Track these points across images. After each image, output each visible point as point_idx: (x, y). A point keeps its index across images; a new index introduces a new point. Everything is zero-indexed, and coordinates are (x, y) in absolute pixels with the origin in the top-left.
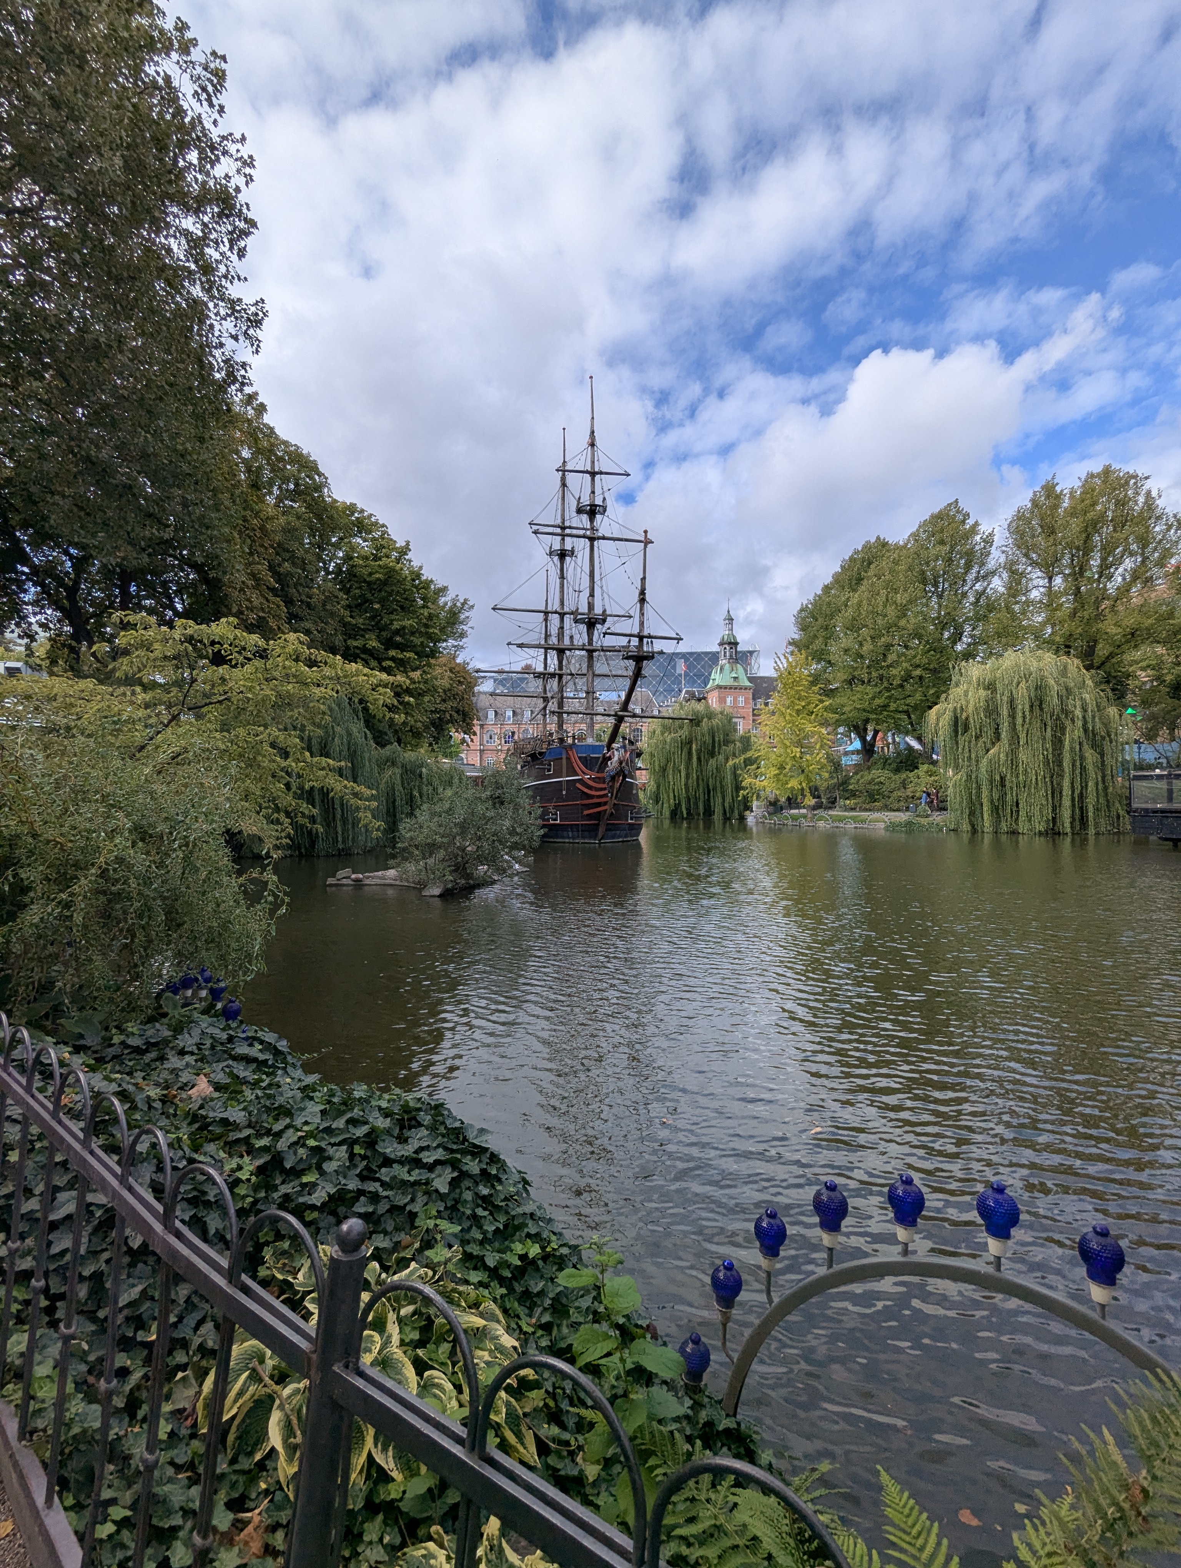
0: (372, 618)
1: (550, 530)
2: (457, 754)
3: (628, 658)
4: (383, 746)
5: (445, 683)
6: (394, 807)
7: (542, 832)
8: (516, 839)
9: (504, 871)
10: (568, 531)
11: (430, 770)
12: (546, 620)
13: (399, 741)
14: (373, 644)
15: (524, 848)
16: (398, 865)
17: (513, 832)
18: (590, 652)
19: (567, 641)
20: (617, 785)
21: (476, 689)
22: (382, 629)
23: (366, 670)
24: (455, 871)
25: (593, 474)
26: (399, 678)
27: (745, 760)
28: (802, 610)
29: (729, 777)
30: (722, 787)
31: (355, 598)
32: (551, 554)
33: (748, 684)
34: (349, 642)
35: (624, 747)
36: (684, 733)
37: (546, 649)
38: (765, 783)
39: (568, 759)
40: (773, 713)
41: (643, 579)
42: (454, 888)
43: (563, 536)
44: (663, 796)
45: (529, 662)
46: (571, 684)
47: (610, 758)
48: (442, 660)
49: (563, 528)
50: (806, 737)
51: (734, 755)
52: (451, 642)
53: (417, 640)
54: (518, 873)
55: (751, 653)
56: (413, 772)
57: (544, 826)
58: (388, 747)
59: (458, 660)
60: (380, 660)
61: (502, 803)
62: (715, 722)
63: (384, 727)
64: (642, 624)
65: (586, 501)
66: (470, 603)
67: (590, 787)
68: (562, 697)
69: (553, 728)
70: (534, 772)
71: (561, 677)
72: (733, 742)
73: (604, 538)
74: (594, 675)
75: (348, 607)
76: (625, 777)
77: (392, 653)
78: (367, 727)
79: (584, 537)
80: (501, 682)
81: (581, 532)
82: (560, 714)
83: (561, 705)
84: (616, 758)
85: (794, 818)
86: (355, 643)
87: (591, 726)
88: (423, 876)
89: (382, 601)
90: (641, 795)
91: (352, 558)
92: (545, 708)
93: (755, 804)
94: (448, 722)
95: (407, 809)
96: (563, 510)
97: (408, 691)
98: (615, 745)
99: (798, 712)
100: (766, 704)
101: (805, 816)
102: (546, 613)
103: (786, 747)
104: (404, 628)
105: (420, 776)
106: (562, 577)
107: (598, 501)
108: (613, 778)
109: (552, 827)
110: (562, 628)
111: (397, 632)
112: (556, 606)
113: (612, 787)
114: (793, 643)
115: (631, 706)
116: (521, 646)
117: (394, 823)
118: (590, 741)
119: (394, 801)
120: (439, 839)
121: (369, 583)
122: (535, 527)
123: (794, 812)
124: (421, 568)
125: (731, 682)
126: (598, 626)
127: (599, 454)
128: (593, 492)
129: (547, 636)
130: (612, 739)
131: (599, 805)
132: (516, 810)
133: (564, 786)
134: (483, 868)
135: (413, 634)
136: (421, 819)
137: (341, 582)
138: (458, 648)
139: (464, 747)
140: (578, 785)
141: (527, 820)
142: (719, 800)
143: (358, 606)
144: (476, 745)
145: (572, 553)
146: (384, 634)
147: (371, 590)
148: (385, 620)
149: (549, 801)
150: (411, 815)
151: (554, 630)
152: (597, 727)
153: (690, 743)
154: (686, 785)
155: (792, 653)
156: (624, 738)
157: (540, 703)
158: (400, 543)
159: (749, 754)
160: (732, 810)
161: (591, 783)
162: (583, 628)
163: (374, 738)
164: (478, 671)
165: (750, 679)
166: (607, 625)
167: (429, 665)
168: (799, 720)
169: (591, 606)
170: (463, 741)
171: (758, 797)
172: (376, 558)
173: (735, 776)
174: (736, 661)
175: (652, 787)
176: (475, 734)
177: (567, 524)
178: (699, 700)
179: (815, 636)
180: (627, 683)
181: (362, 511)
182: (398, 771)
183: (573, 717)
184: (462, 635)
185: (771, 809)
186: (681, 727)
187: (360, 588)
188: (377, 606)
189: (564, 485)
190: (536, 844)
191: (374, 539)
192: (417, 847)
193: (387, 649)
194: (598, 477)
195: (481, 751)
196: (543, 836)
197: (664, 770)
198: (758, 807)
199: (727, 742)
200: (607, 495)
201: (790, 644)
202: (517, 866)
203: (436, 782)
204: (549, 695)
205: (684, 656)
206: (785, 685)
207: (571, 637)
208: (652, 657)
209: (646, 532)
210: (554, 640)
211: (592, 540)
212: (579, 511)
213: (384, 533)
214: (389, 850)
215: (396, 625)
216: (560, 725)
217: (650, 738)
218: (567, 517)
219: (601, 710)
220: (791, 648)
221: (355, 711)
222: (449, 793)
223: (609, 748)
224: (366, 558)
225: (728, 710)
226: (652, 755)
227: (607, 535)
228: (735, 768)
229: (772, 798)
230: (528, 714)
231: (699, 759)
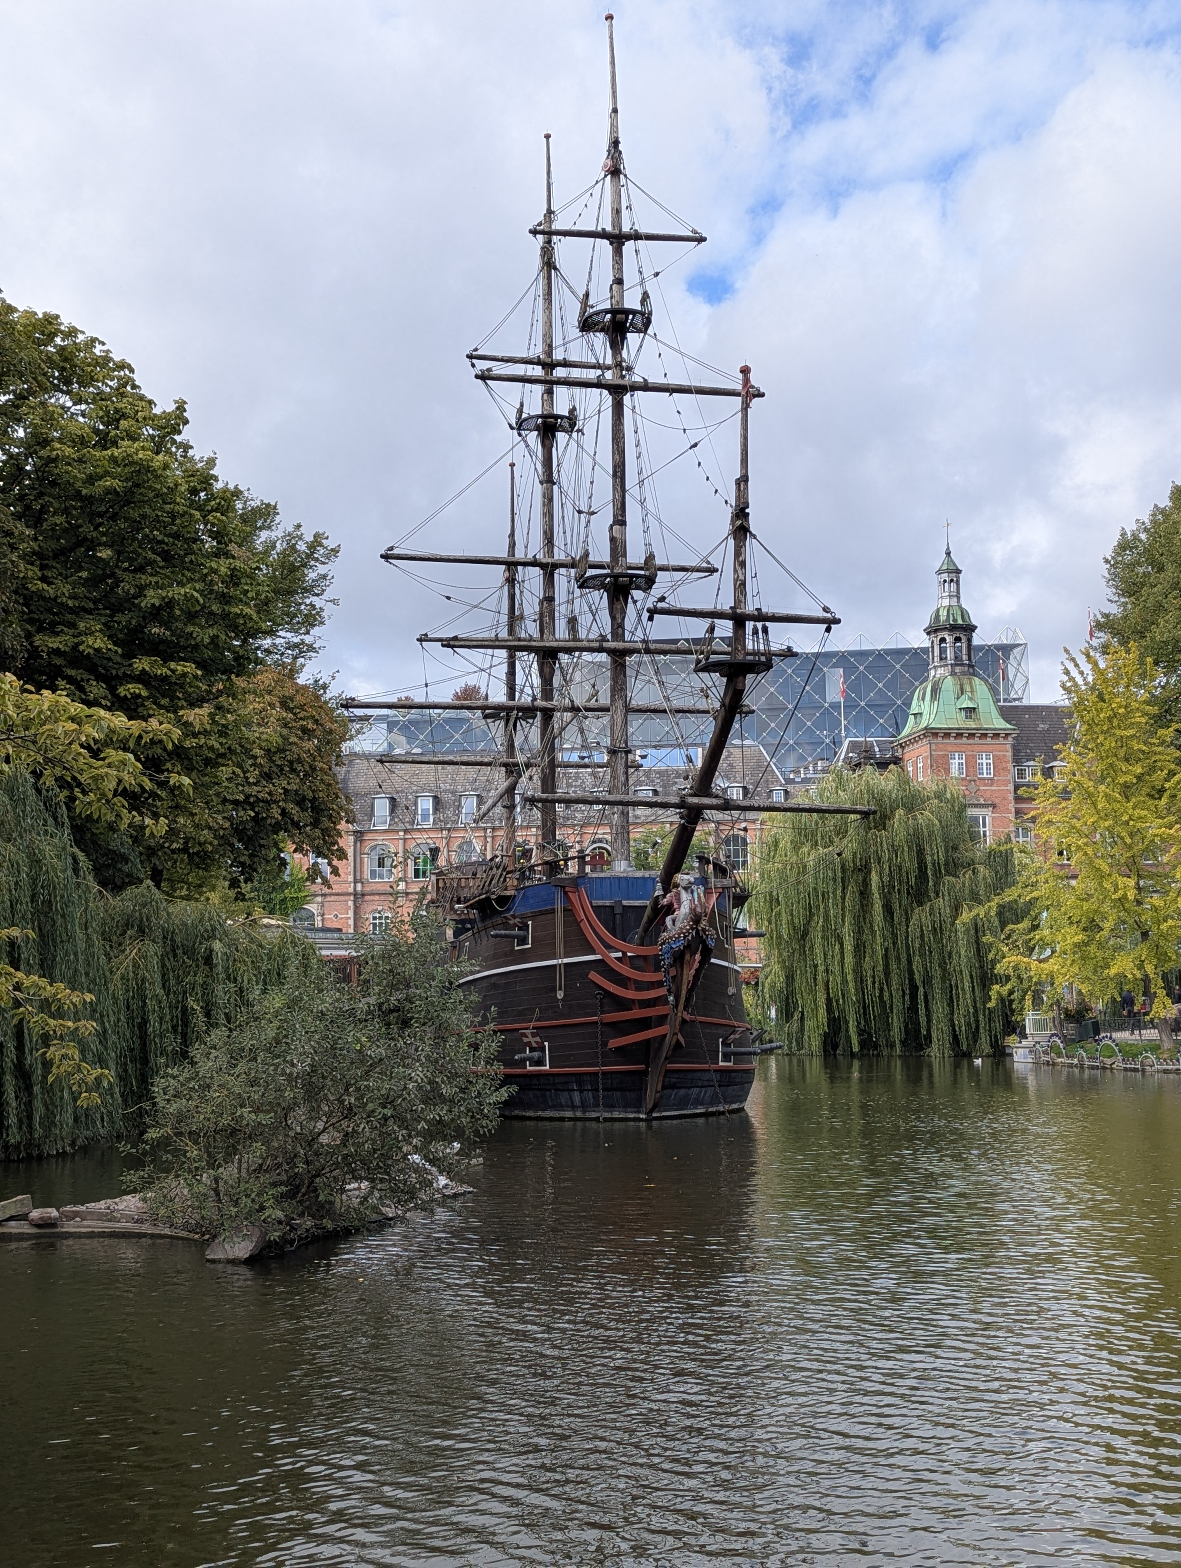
0: (93, 582)
1: (520, 370)
2: (298, 904)
3: (708, 668)
4: (117, 888)
5: (271, 733)
6: (143, 1037)
7: (504, 1094)
8: (441, 1112)
9: (412, 1194)
10: (560, 372)
11: (233, 944)
12: (511, 581)
13: (157, 877)
14: (98, 642)
15: (459, 1135)
16: (147, 1184)
17: (432, 1096)
18: (619, 656)
19: (561, 631)
20: (689, 974)
21: (346, 747)
22: (117, 608)
23: (76, 708)
24: (290, 1195)
25: (617, 239)
26: (154, 723)
27: (1002, 910)
28: (1124, 546)
29: (963, 952)
30: (945, 976)
31: (53, 534)
32: (520, 425)
33: (1000, 723)
34: (38, 640)
35: (703, 881)
36: (849, 846)
37: (512, 650)
38: (1053, 966)
39: (569, 912)
40: (1065, 794)
41: (743, 481)
42: (285, 1240)
43: (549, 385)
44: (803, 1000)
45: (472, 681)
46: (573, 729)
47: (670, 909)
48: (265, 679)
49: (549, 366)
50: (1150, 850)
51: (976, 899)
52: (285, 636)
53: (203, 634)
54: (446, 1200)
55: (1007, 649)
56: (190, 952)
57: (508, 1080)
58: (130, 892)
59: (303, 679)
60: (112, 682)
61: (405, 1023)
62: (925, 817)
63: (120, 842)
64: (740, 587)
65: (601, 301)
66: (330, 544)
67: (622, 981)
68: (553, 765)
69: (531, 837)
70: (486, 944)
71: (548, 714)
72: (970, 864)
73: (646, 387)
74: (629, 710)
75: (39, 557)
76: (707, 953)
77: (142, 664)
78: (78, 843)
79: (598, 384)
80: (406, 729)
81: (592, 375)
82: (548, 806)
83: (549, 782)
84: (684, 910)
85: (1129, 1052)
86: (54, 643)
87: (623, 832)
88: (210, 1211)
89: (118, 543)
90: (748, 998)
91: (45, 442)
92: (510, 791)
93: (1030, 1018)
94: (277, 828)
95: (172, 1043)
96: (549, 324)
97: (179, 753)
98: (681, 878)
99: (1126, 790)
100: (1048, 773)
101: (1155, 1048)
102: (511, 565)
103: (1101, 876)
104: (170, 604)
105: (208, 960)
106: (549, 480)
107: (632, 301)
108: (679, 958)
109: (528, 1082)
110: (549, 599)
111: (156, 614)
112: (534, 548)
113: (676, 979)
114: (1105, 624)
115: (719, 782)
116: (451, 643)
117: (144, 1080)
118: (620, 867)
119: (145, 1022)
120: (247, 1115)
121: (89, 500)
122: (485, 364)
123: (1123, 1036)
124: (211, 462)
125: (958, 721)
126: (637, 594)
127: (631, 194)
128: (619, 281)
129: (514, 619)
130: (675, 862)
131: (644, 1024)
132: (440, 1038)
133: (560, 978)
134: (357, 1188)
135: (191, 617)
136: (205, 1067)
137: (21, 497)
138: (303, 650)
139: (317, 886)
140: (594, 976)
141: (465, 1064)
142: (939, 1009)
143: (60, 554)
144: (345, 881)
145: (571, 422)
146: (123, 619)
147: (93, 515)
148: (126, 587)
149: (522, 1016)
150: (183, 1056)
151: (530, 605)
152: (636, 833)
153: (864, 869)
154: (858, 970)
155: (1105, 649)
156: (703, 860)
157: (500, 780)
158: (164, 406)
159: (1010, 895)
160: (975, 1035)
161: (625, 970)
162: (600, 599)
163: (98, 870)
164: (349, 704)
165: (1007, 713)
166: (657, 591)
167: (230, 693)
168: (1128, 809)
169: (617, 547)
170: (314, 873)
171: (1037, 1001)
172: (105, 441)
173: (980, 950)
174: (971, 669)
175: (774, 976)
176: (342, 855)
177: (558, 355)
178: (882, 765)
179: (1159, 608)
180: (708, 727)
181: (73, 332)
182: (153, 949)
183: (580, 812)
184: (312, 619)
185: (1071, 1029)
186: (841, 832)
187: (66, 511)
188: (105, 554)
189: (549, 264)
190: (490, 1124)
191: (100, 397)
192: (193, 1136)
193: (129, 655)
194: (629, 247)
195: (358, 897)
196: (506, 1104)
197: (802, 935)
198: (1039, 1025)
199: (953, 866)
200: (651, 287)
201: (1099, 626)
202: (443, 1181)
203: (246, 974)
204: (520, 758)
205: (843, 659)
206: (1091, 724)
207: (572, 622)
208: (768, 666)
209: (745, 371)
210: (530, 629)
211: (618, 391)
212: (587, 325)
213: (128, 381)
214: (124, 1147)
215: (152, 598)
216: (549, 830)
217: (767, 858)
218: (557, 340)
219: (645, 793)
220: (1103, 637)
221: (50, 806)
222: (276, 1001)
223: (668, 883)
224: (81, 442)
225: (954, 789)
226: (773, 901)
227: (655, 379)
228: (977, 929)
229: (1071, 1002)
230: (470, 805)
231: (888, 910)
